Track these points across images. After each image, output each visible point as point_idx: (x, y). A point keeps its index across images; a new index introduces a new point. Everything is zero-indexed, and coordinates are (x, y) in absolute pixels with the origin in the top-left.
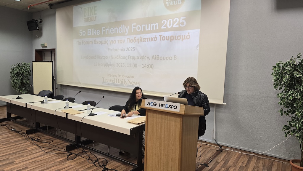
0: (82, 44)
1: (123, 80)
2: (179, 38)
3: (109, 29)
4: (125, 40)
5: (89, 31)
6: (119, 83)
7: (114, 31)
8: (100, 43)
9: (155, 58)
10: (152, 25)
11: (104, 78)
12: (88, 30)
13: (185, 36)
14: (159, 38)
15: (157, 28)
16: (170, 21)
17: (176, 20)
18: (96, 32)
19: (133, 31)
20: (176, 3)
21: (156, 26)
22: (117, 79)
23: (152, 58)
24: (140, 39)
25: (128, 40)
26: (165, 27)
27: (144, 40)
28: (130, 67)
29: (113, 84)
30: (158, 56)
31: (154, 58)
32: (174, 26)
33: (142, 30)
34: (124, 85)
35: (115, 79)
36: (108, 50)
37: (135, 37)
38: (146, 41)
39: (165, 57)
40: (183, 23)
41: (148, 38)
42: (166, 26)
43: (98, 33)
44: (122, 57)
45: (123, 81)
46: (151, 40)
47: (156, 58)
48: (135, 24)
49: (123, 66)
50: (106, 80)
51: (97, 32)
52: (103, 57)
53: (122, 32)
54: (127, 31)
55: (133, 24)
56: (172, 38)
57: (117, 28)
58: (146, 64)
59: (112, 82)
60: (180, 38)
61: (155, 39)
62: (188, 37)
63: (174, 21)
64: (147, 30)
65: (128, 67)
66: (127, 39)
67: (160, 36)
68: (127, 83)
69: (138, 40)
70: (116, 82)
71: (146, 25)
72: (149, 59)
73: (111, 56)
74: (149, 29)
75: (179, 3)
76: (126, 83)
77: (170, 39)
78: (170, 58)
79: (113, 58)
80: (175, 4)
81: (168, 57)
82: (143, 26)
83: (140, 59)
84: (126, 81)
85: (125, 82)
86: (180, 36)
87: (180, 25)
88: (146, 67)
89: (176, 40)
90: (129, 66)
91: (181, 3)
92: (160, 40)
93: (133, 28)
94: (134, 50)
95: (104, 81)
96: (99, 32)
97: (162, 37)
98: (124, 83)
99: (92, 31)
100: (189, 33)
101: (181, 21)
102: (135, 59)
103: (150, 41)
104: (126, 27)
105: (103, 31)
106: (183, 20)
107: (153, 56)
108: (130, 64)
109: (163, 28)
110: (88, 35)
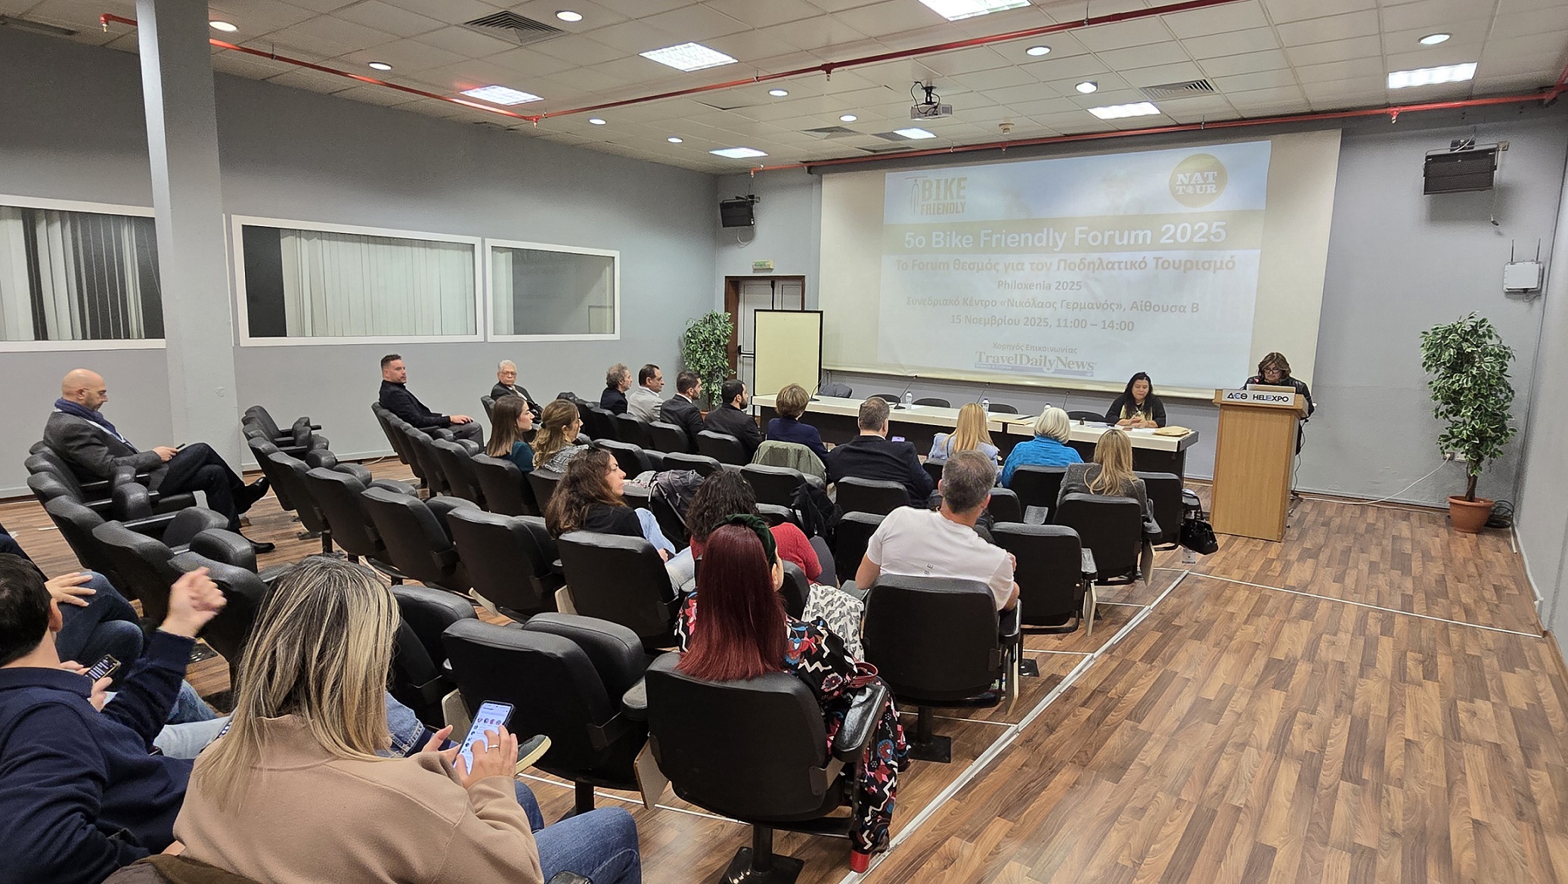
0: (913, 268)
1: (1043, 358)
2: (1207, 265)
3: (1003, 235)
4: (1051, 264)
5: (938, 236)
6: (1029, 365)
7: (1019, 242)
8: (972, 266)
9: (1139, 306)
10: (1133, 234)
11: (981, 353)
12: (934, 234)
13: (1222, 262)
14: (1151, 263)
15: (1148, 242)
16: (1185, 228)
17: (1201, 228)
18: (961, 241)
19: (1077, 244)
20: (1201, 190)
21: (1145, 236)
22: (1021, 356)
23: (1133, 307)
24: (1097, 263)
25: (1062, 264)
26: (1172, 241)
27: (1110, 266)
28: (1066, 326)
29: (1010, 368)
30: (1148, 304)
31: (1137, 307)
32: (1196, 239)
33: (1106, 243)
34: (1045, 369)
35: (1016, 355)
36: (999, 285)
37: (1085, 259)
38: (1114, 269)
39: (1168, 306)
40: (1217, 235)
41: (1122, 262)
42: (1173, 236)
43: (967, 244)
44: (1042, 304)
45: (1041, 360)
46: (1129, 267)
47: (1143, 308)
48: (1086, 228)
49: (1042, 323)
50: (988, 357)
51: (964, 242)
52: (982, 301)
53: (1044, 243)
54: (1060, 244)
55: (1078, 229)
56: (1189, 265)
57: (1029, 235)
58: (1112, 322)
59: (1006, 363)
60: (1210, 266)
61: (1143, 265)
62: (1230, 265)
63: (1196, 228)
64: (1117, 242)
65: (1059, 326)
66: (1060, 261)
67: (1157, 259)
68: (1054, 365)
69: (1092, 266)
70: (1018, 362)
71: (1117, 232)
72: (1122, 309)
73: (1009, 300)
74: (1125, 242)
75: (1208, 192)
76: (1051, 365)
77: (1182, 268)
78: (1182, 309)
79: (1013, 306)
80: (1198, 191)
81: (1176, 306)
82: (1107, 234)
83: (1098, 308)
84: (1050, 361)
85: (1047, 361)
86: (1209, 262)
87: (1212, 237)
88: (1113, 327)
89: (1197, 268)
90: (1062, 324)
91: (1214, 191)
92: (1157, 268)
93: (1078, 236)
94: (1078, 287)
95: (980, 361)
96: (971, 240)
97: (1160, 261)
98: (1045, 365)
99: (948, 237)
100: (1232, 257)
101: (1213, 231)
102: (1081, 308)
103: (1126, 268)
104: (1056, 234)
105: (983, 239)
106: (1218, 227)
107: (1135, 302)
108: (1066, 320)
109: (1163, 241)
110: (934, 245)
